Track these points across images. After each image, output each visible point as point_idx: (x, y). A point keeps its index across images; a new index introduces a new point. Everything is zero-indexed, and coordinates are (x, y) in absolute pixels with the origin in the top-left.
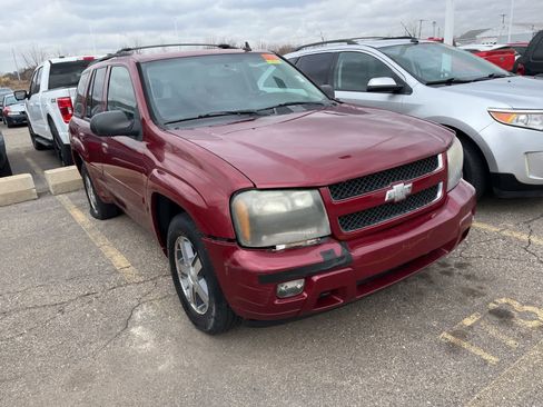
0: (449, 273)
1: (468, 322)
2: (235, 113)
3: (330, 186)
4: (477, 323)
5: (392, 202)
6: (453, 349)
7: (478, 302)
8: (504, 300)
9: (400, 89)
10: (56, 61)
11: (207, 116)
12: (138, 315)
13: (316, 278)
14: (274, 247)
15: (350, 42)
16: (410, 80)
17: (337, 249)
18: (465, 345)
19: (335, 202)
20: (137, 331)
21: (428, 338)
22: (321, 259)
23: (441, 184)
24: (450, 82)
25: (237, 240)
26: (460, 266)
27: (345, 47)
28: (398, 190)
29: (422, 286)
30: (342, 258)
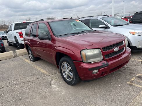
0: (125, 69)
1: (133, 79)
2: (73, 33)
3: (102, 48)
4: (135, 79)
5: (115, 52)
6: (131, 85)
7: (134, 75)
8: (139, 74)
9: (107, 27)
10: (16, 23)
11: (67, 34)
12: (52, 82)
13: (101, 69)
14: (91, 62)
15: (93, 17)
16: (109, 25)
17: (105, 62)
18: (133, 84)
19: (104, 52)
20: (53, 86)
21: (124, 83)
22: (102, 65)
23: (124, 48)
24: (118, 25)
25: (82, 61)
26: (127, 68)
27: (92, 18)
28: (116, 49)
29: (120, 72)
30: (106, 64)
